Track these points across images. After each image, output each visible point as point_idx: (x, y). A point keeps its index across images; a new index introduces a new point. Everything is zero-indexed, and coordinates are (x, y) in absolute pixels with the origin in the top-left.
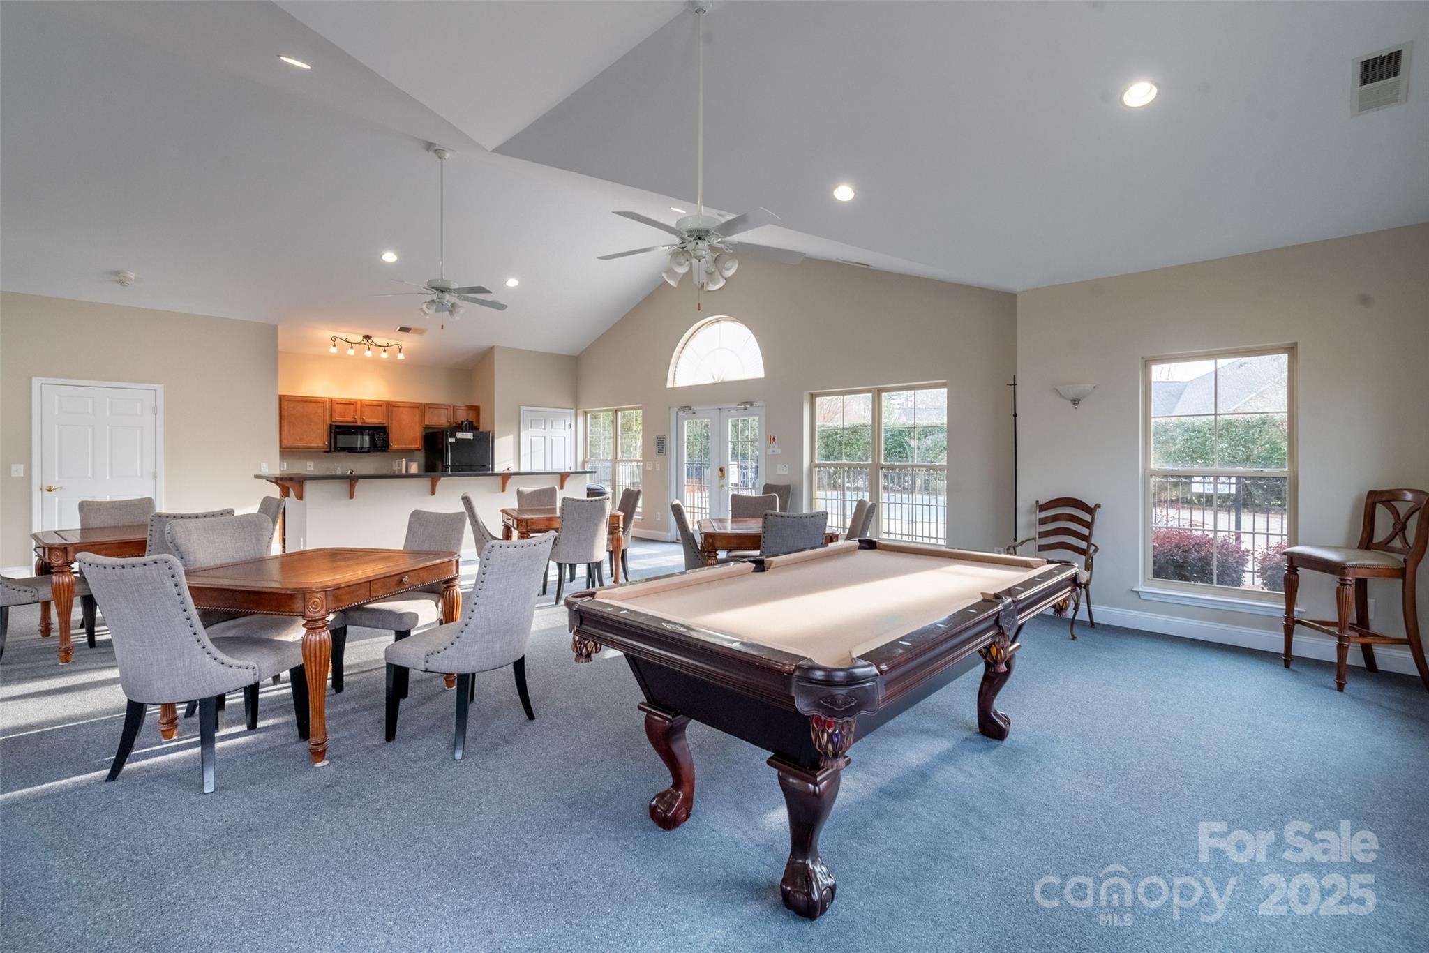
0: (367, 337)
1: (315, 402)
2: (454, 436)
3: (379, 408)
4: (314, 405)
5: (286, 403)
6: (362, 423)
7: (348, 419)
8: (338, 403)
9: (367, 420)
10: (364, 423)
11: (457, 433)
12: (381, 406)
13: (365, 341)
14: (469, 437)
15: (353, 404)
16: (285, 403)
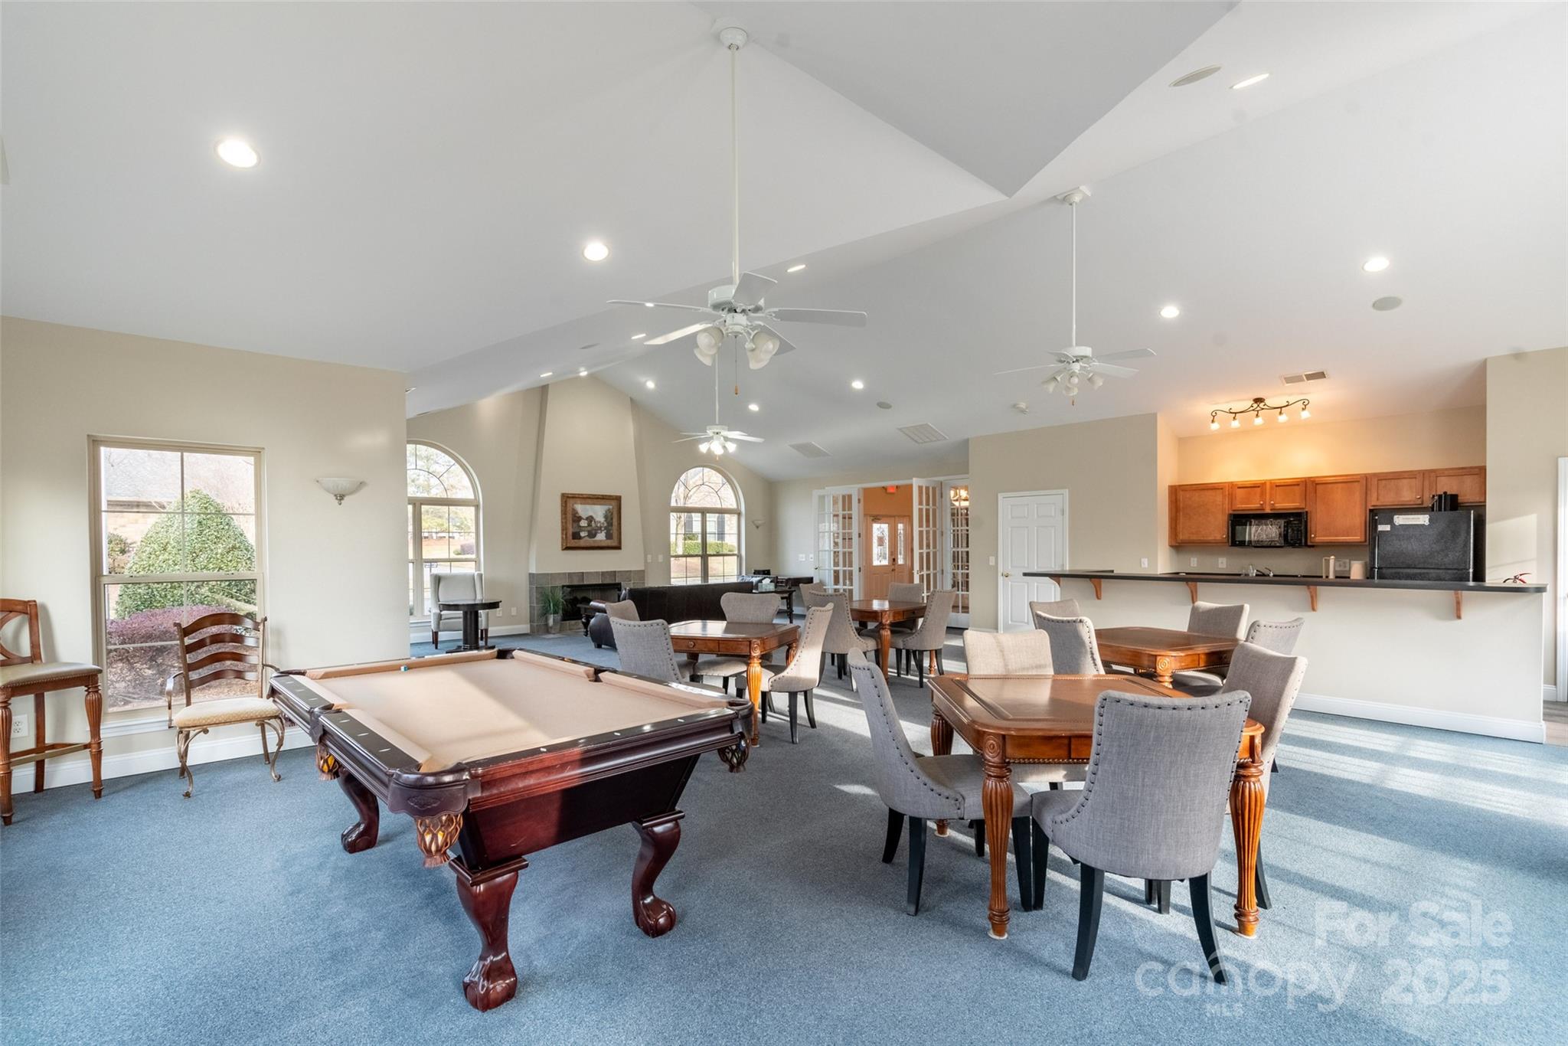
0: (1258, 400)
1: (1212, 489)
2: (1391, 522)
3: (1296, 487)
4: (1210, 492)
5: (1181, 493)
6: (1271, 510)
7: (1253, 505)
8: (1239, 488)
9: (1278, 506)
10: (1274, 509)
11: (1396, 517)
12: (1298, 485)
13: (1255, 405)
14: (1421, 523)
15: (1259, 487)
16: (1181, 495)
